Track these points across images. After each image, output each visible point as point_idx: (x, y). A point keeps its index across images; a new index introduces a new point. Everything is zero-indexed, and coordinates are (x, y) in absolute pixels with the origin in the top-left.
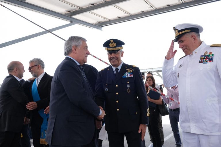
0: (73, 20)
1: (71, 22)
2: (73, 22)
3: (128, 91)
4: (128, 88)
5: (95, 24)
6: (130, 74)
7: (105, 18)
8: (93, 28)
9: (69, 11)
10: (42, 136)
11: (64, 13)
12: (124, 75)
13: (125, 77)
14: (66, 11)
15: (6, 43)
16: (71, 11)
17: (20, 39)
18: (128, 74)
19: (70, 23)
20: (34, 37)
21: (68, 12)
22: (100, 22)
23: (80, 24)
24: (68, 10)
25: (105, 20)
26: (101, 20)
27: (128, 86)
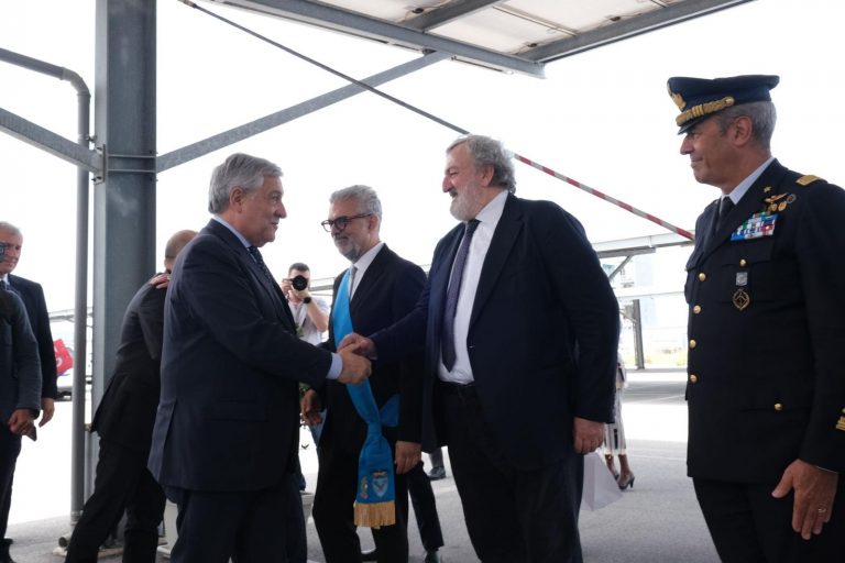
0: (434, 45)
1: (427, 52)
2: (433, 51)
3: (738, 301)
4: (739, 287)
5: (517, 54)
6: (766, 221)
7: (558, 27)
8: (510, 71)
9: (419, 10)
10: (363, 494)
11: (400, 20)
12: (740, 229)
13: (741, 238)
14: (406, 11)
15: (203, 143)
16: (427, 10)
17: (248, 125)
18: (758, 225)
19: (420, 55)
20: (298, 116)
21: (414, 15)
22: (534, 45)
23: (458, 57)
24: (416, 6)
25: (558, 35)
26: (542, 35)
27: (741, 279)
